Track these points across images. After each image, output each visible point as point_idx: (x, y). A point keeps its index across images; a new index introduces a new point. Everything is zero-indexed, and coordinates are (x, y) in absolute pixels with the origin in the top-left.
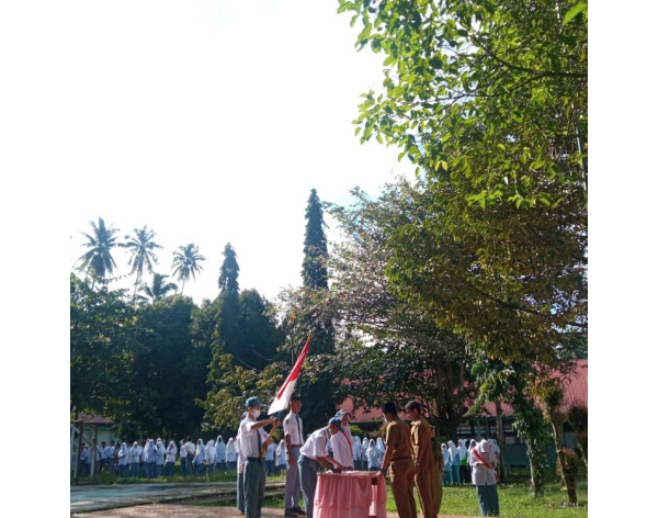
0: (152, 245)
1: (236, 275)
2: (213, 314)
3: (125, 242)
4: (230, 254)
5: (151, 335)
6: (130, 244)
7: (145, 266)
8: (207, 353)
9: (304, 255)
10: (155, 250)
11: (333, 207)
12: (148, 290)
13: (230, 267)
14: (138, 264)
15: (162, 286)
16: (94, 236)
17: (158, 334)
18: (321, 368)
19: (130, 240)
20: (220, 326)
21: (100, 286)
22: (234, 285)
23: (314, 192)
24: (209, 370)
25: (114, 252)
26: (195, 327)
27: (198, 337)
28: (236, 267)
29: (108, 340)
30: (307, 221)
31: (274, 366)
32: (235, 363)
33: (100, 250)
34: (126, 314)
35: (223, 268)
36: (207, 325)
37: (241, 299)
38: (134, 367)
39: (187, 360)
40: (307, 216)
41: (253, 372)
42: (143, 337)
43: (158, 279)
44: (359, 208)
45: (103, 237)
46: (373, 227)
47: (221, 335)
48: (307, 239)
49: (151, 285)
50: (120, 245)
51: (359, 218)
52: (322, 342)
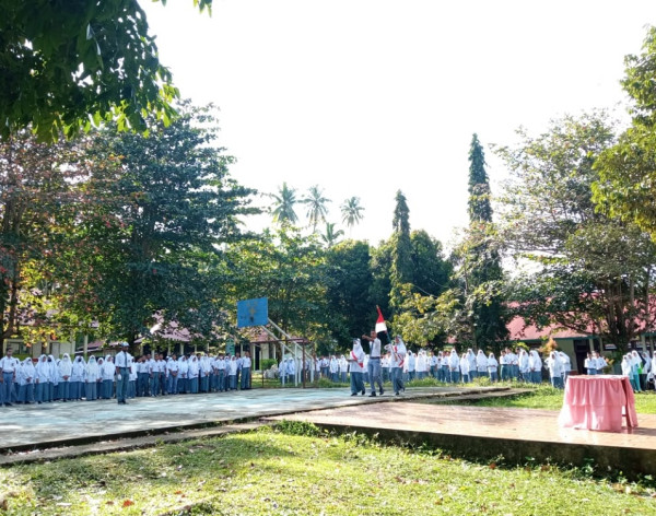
0: (323, 200)
1: (407, 217)
2: (389, 251)
3: (303, 199)
4: (401, 199)
5: (339, 271)
6: (307, 201)
7: (320, 216)
8: (387, 284)
9: (469, 195)
10: (325, 203)
11: (497, 148)
12: (324, 237)
13: (401, 210)
14: (314, 216)
15: (334, 233)
16: (280, 196)
17: (344, 270)
18: (495, 292)
19: (306, 197)
20: (397, 261)
21: (295, 234)
22: (405, 226)
23: (475, 136)
24: (390, 298)
25: (296, 208)
26: (374, 263)
27: (377, 271)
28: (407, 210)
29: (307, 275)
30: (471, 162)
31: (449, 292)
32: (413, 291)
33: (285, 207)
34: (316, 256)
35: (396, 212)
36: (385, 261)
37: (412, 237)
38: (327, 296)
39: (370, 290)
40: (470, 159)
41: (431, 298)
42: (332, 273)
43: (330, 227)
44: (522, 146)
45: (287, 196)
46: (537, 163)
47: (398, 268)
48: (472, 179)
49: (326, 234)
50: (300, 201)
51: (523, 155)
52: (491, 271)
